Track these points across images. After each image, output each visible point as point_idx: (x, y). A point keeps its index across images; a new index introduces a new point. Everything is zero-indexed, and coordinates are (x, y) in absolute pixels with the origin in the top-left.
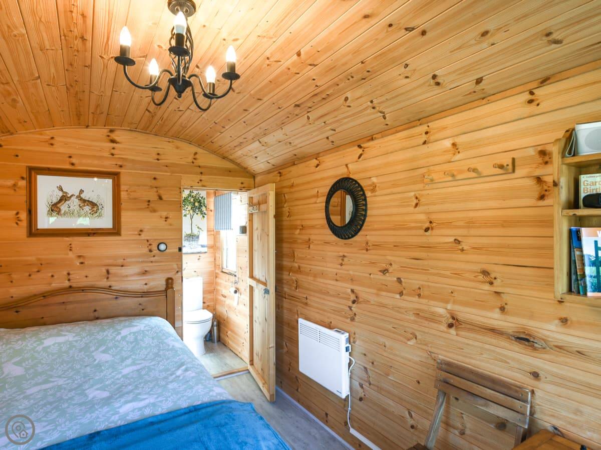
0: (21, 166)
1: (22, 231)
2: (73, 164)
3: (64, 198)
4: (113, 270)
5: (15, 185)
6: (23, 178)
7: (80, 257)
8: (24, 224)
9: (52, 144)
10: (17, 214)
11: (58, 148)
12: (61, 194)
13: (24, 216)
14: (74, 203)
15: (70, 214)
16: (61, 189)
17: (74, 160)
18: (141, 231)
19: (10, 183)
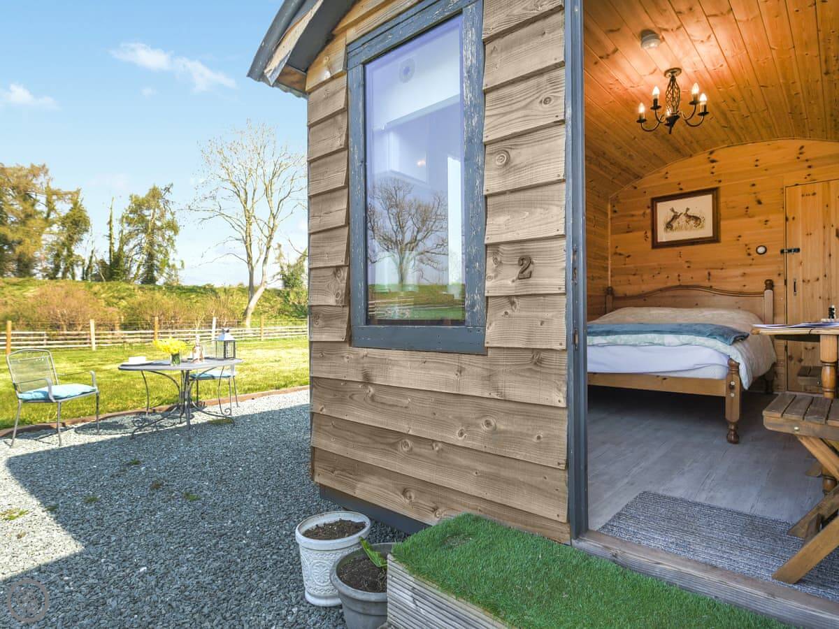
0: (647, 200)
1: (649, 245)
2: (681, 189)
3: (675, 217)
4: (714, 272)
5: (644, 213)
6: (648, 207)
7: (687, 262)
8: (650, 239)
9: (667, 178)
10: (646, 233)
11: (671, 180)
12: (673, 214)
13: (649, 234)
14: (683, 218)
16: (673, 210)
17: (681, 186)
18: (740, 236)
19: (641, 212)
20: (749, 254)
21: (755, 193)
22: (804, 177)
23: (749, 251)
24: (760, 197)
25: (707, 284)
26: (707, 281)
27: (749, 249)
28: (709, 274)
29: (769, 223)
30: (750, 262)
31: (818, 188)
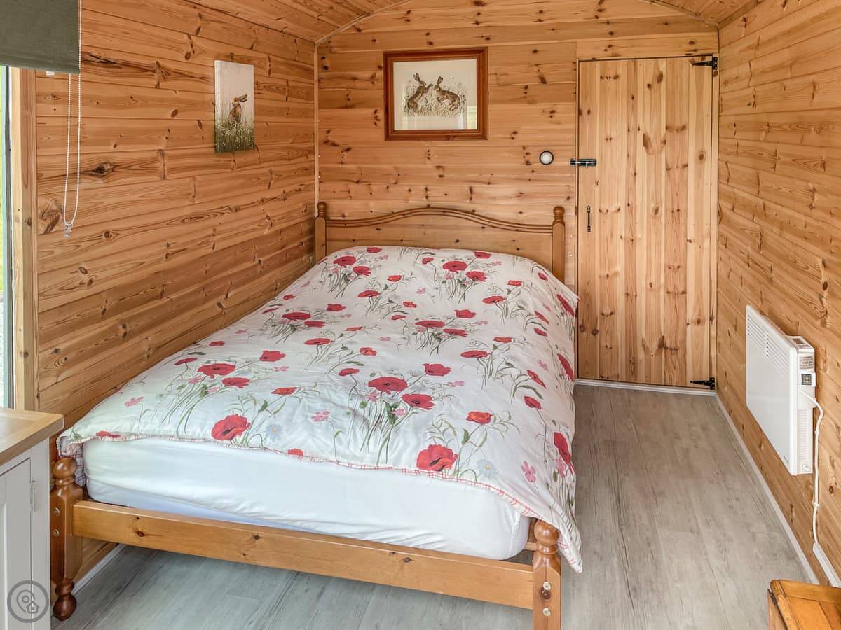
0: (377, 55)
1: (380, 133)
2: (431, 44)
3: (422, 90)
4: (478, 188)
5: (373, 77)
6: (380, 67)
7: (438, 167)
8: (382, 124)
9: (408, 20)
10: (376, 112)
11: (414, 26)
12: (417, 84)
13: (381, 114)
14: (433, 93)
15: (427, 110)
16: (417, 78)
17: (431, 38)
18: (515, 133)
19: (368, 75)
20: (528, 163)
21: (537, 65)
22: (604, 48)
23: (527, 157)
24: (545, 71)
25: (468, 206)
26: (468, 201)
27: (527, 154)
28: (471, 190)
29: (555, 115)
30: (529, 175)
31: (621, 68)
